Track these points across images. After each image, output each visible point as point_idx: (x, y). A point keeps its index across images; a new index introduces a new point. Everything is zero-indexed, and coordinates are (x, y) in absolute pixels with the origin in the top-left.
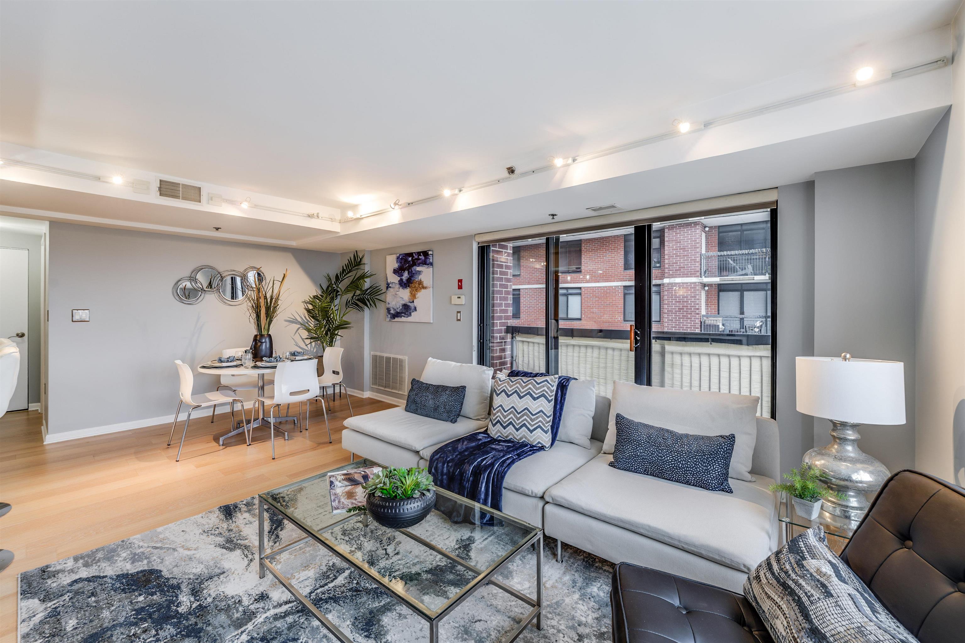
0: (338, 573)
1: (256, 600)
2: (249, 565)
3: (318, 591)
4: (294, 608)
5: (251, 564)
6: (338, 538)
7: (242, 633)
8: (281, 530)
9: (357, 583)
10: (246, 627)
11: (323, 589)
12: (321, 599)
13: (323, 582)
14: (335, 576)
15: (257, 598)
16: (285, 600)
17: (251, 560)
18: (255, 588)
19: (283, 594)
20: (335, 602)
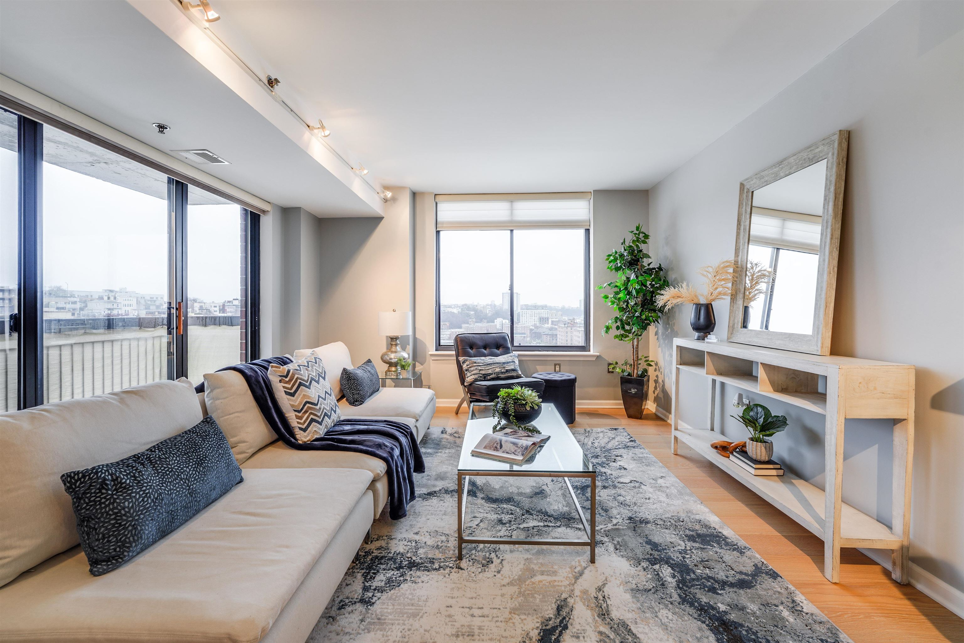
0: (529, 529)
1: (603, 544)
2: (604, 585)
3: (553, 525)
4: (576, 523)
5: (600, 584)
6: (499, 561)
7: (616, 525)
8: (550, 619)
9: (523, 515)
10: (613, 527)
11: (549, 525)
12: (555, 519)
13: (545, 529)
14: (533, 529)
15: (601, 545)
16: (579, 532)
17: (600, 590)
18: (601, 554)
19: (580, 537)
20: (547, 513)
